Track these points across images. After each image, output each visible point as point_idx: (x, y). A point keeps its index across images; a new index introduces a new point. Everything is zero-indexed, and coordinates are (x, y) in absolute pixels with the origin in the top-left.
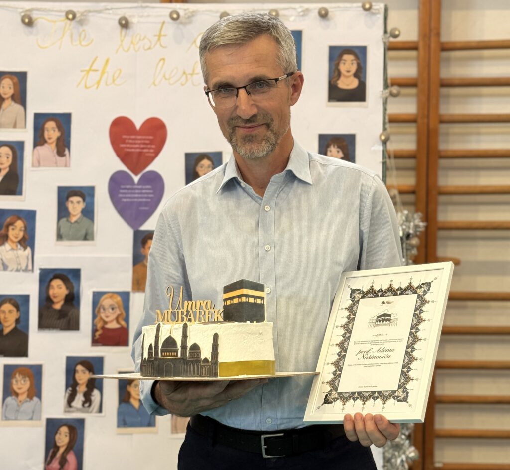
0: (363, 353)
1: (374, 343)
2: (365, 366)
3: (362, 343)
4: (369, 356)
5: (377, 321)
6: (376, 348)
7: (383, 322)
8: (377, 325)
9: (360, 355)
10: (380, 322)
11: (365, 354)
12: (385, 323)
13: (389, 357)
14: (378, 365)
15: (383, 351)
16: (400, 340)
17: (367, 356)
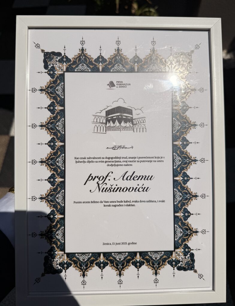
0: (97, 180)
1: (112, 161)
2: (107, 204)
3: (90, 160)
4: (109, 186)
5: (108, 121)
6: (119, 171)
7: (120, 123)
8: (110, 128)
9: (93, 184)
10: (114, 123)
11: (100, 182)
12: (123, 124)
13: (146, 189)
14: (129, 204)
15: (132, 177)
16: (160, 159)
17: (105, 186)
